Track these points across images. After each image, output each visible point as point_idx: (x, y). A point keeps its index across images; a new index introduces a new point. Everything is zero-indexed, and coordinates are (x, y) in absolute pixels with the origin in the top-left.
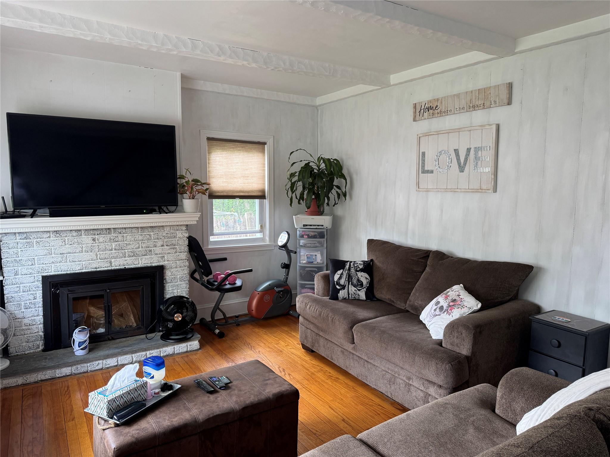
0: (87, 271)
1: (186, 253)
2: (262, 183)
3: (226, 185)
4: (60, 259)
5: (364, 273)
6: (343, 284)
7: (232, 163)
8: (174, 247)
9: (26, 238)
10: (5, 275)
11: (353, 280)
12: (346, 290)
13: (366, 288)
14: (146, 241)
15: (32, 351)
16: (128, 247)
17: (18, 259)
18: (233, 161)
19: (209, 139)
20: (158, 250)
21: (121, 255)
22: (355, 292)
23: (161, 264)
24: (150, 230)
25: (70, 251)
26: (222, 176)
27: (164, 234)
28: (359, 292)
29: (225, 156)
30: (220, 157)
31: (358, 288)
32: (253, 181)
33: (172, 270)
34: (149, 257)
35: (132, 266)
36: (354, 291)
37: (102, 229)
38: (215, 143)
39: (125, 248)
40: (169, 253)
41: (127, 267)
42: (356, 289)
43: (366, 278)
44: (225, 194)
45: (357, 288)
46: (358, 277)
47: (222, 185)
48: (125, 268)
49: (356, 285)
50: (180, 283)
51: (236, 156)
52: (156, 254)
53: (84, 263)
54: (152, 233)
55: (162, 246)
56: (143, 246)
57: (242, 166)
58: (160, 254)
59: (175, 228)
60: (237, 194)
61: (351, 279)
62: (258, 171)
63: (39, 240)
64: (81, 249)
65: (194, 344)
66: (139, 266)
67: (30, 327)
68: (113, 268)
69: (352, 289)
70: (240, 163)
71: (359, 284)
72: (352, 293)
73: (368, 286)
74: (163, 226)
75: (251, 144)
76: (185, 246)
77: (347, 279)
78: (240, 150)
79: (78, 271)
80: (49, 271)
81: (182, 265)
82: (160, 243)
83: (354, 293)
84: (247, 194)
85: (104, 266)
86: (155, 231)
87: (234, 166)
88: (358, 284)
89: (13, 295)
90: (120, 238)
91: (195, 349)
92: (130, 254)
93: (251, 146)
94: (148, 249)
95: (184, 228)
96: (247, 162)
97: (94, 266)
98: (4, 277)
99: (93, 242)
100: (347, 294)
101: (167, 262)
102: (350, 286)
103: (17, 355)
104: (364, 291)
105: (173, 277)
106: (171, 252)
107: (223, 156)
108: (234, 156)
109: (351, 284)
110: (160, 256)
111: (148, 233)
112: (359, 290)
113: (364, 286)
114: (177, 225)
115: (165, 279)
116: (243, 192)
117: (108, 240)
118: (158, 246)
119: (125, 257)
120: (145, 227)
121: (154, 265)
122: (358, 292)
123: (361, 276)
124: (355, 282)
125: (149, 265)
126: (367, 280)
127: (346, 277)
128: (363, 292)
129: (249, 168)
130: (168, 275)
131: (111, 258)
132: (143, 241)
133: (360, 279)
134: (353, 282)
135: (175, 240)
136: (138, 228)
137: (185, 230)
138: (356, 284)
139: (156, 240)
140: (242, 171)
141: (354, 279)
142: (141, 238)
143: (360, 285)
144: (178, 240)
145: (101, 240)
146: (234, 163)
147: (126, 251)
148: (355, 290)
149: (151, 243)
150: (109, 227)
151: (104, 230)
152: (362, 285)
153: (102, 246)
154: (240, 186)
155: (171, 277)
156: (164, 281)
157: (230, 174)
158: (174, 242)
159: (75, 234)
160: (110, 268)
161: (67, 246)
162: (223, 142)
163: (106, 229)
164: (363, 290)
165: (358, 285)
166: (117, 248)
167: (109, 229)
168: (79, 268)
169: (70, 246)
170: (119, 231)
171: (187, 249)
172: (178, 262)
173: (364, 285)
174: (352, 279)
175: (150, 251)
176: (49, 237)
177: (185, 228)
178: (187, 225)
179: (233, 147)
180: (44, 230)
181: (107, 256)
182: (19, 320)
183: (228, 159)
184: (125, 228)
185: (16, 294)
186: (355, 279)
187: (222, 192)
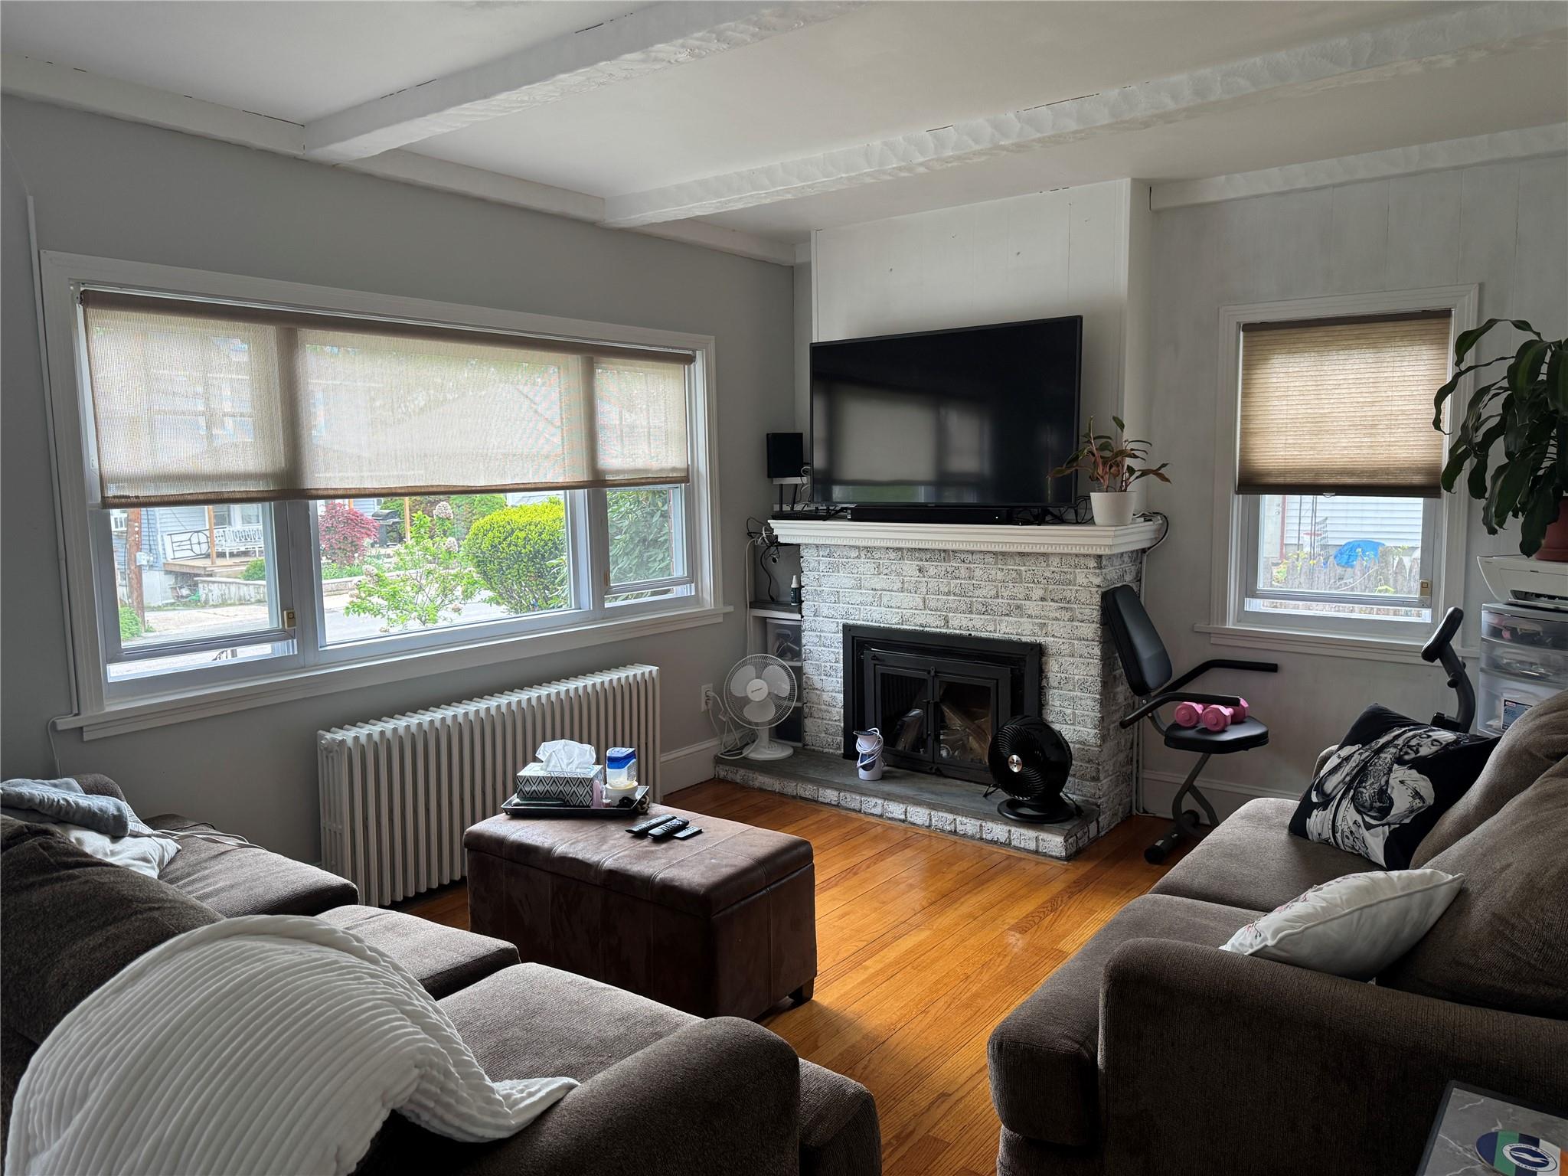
0: (908, 627)
1: (1094, 625)
2: (1428, 445)
3: (1296, 453)
4: (870, 599)
5: (1420, 772)
6: (1329, 792)
7: (1320, 388)
8: (1066, 605)
9: (829, 556)
10: (804, 613)
11: (1365, 787)
12: (1329, 814)
13: (1393, 827)
14: (1011, 585)
15: (831, 751)
16: (977, 593)
17: (819, 589)
18: (1323, 383)
19: (1249, 328)
20: (1032, 607)
21: (964, 607)
22: (1354, 829)
23: (1040, 640)
24: (1017, 559)
25: (884, 586)
26: (1284, 429)
27: (1048, 574)
28: (1366, 834)
29: (1297, 369)
30: (1281, 375)
31: (1367, 819)
32: (1393, 440)
33: (1062, 660)
34: (1016, 619)
35: (983, 635)
36: (1351, 824)
37: (933, 550)
38: (1267, 335)
39: (971, 594)
40: (1056, 619)
41: (973, 634)
42: (1359, 818)
43: (1417, 795)
44: (1290, 480)
45: (1363, 818)
46: (1387, 782)
47: (1282, 453)
48: (970, 635)
49: (1364, 807)
50: (1079, 694)
51: (1333, 367)
52: (1029, 616)
53: (905, 611)
54: (1023, 568)
55: (1043, 599)
56: (1005, 595)
57: (1353, 395)
58: (1036, 617)
59: (1073, 561)
60: (1332, 481)
61: (1361, 782)
62: (1413, 407)
63: (845, 560)
64: (900, 585)
65: (1054, 842)
66: (996, 636)
67: (830, 709)
68: (948, 631)
69: (1348, 815)
70: (1345, 386)
71: (1378, 804)
72: (1345, 829)
73: (1407, 821)
74: (1044, 554)
75: (1391, 324)
76: (1094, 607)
77: (1348, 779)
78: (1348, 347)
79: (895, 626)
80: (857, 617)
81: (1085, 652)
82: (1038, 593)
83: (1351, 832)
84: (1365, 481)
85: (933, 624)
86: (1027, 564)
87: (1323, 396)
88: (1371, 805)
89: (812, 648)
90: (963, 572)
91: (1054, 854)
92: (980, 607)
93: (1391, 329)
94: (1015, 602)
95: (1092, 564)
96: (1371, 380)
97: (921, 620)
98: (802, 617)
99: (918, 574)
100: (1330, 827)
101: (1052, 639)
102: (1345, 803)
103: (814, 750)
104: (1384, 833)
105: (1063, 675)
106: (1059, 617)
107: (1291, 370)
108: (1325, 368)
109: (1353, 799)
110: (1037, 621)
111: (1016, 568)
112: (1369, 827)
113: (1389, 818)
114: (1076, 555)
115: (1046, 677)
116: (1351, 473)
117: (943, 573)
118: (1034, 599)
119: (971, 612)
120: (1009, 553)
121: (1024, 639)
122: (1363, 830)
123: (1402, 782)
124: (1367, 793)
125: (1014, 638)
126: (1418, 801)
127: (1353, 770)
128: (1378, 837)
129: (1380, 399)
130: (1054, 669)
131: (949, 610)
132: (1007, 584)
133: (1389, 792)
134: (1362, 793)
135: (1071, 590)
136: (995, 553)
137: (1095, 568)
138: (1367, 804)
139: (1031, 585)
140: (1352, 409)
141: (1369, 783)
142: (1000, 576)
143: (1379, 810)
144: (1077, 591)
145: (932, 570)
146: (1325, 387)
147: (974, 599)
148: (1355, 822)
149: (1019, 591)
150: (945, 548)
151: (937, 552)
152: (1384, 812)
153: (933, 584)
154: (1343, 454)
155: (1059, 675)
156: (1045, 680)
157: (1309, 420)
158: (1067, 594)
159: (893, 555)
160: (944, 631)
161: (882, 576)
162: (1294, 331)
163: (939, 550)
164: (1381, 832)
165: (1371, 808)
166: (957, 591)
167: (944, 551)
168: (896, 620)
169: (885, 577)
170: (963, 557)
171: (1096, 615)
172: (1076, 642)
173: (1392, 814)
174: (1365, 782)
175: (1018, 607)
176: (858, 557)
177: (1095, 565)
178: (1100, 557)
179: (1326, 339)
180: (852, 543)
181: (939, 605)
182: (818, 692)
183: (1305, 379)
184: (973, 553)
185: (815, 648)
186: (1373, 783)
187: (1285, 472)
